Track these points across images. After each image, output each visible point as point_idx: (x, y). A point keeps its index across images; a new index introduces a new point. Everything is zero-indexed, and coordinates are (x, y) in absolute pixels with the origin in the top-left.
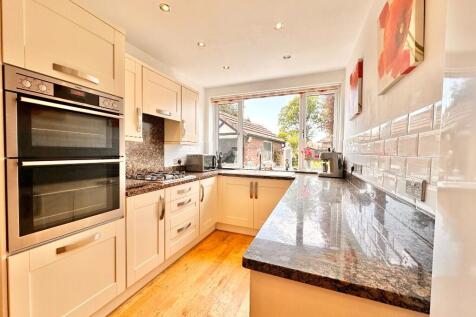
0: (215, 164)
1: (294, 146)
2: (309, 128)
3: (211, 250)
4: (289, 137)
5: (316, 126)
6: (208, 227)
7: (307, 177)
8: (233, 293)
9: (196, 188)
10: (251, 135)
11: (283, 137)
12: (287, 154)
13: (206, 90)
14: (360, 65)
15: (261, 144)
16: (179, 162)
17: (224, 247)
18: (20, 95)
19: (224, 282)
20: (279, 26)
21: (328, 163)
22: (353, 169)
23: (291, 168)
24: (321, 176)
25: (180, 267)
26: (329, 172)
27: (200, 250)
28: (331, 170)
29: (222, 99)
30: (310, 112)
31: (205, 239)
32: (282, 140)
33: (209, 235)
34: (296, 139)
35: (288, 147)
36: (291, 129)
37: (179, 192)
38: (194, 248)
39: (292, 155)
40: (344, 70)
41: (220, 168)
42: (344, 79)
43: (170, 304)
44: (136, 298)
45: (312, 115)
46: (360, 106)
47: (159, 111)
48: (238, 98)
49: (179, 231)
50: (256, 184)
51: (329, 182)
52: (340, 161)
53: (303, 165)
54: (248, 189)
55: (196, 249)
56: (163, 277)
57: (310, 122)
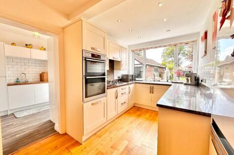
0: (133, 78)
1: (171, 69)
2: (179, 59)
3: (134, 113)
4: (168, 65)
5: (184, 58)
6: (131, 104)
7: (178, 85)
8: (145, 128)
9: (128, 88)
10: (149, 65)
11: (164, 65)
12: (167, 73)
13: (129, 46)
14: (206, 33)
15: (153, 69)
16: (119, 77)
17: (138, 113)
18: (86, 58)
19: (141, 124)
20: (165, 20)
21: (189, 78)
22: (202, 81)
23: (169, 81)
24: (185, 84)
25: (122, 118)
26: (189, 82)
27: (129, 113)
28: (191, 81)
29: (136, 50)
30: (180, 50)
31: (130, 109)
32: (163, 67)
33: (131, 108)
34: (172, 65)
35: (167, 70)
36: (169, 60)
37: (122, 89)
38: (126, 112)
39: (169, 74)
40: (199, 33)
41: (135, 80)
42: (198, 38)
43: (122, 128)
44: (109, 125)
45: (182, 52)
46: (206, 52)
47: (114, 58)
48: (144, 49)
49: (122, 104)
50: (153, 87)
51: (189, 87)
52: (195, 77)
53: (176, 79)
54: (149, 89)
55: (127, 112)
56: (116, 120)
57: (180, 56)
